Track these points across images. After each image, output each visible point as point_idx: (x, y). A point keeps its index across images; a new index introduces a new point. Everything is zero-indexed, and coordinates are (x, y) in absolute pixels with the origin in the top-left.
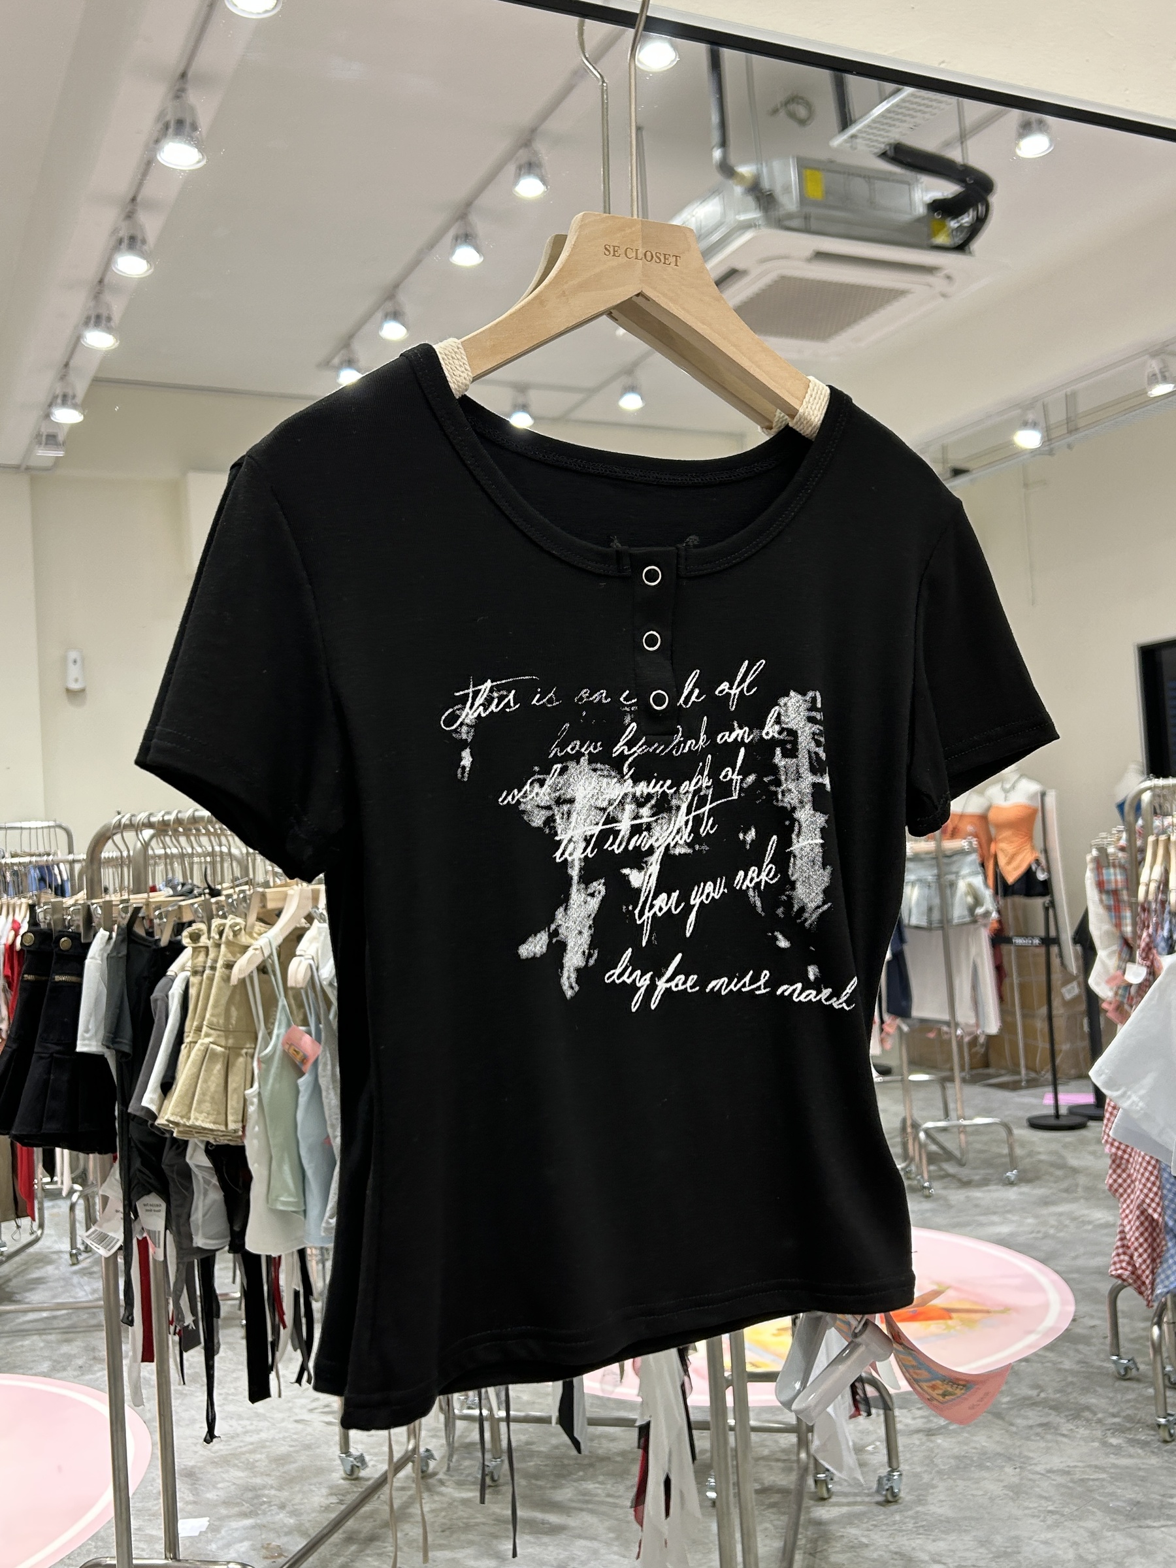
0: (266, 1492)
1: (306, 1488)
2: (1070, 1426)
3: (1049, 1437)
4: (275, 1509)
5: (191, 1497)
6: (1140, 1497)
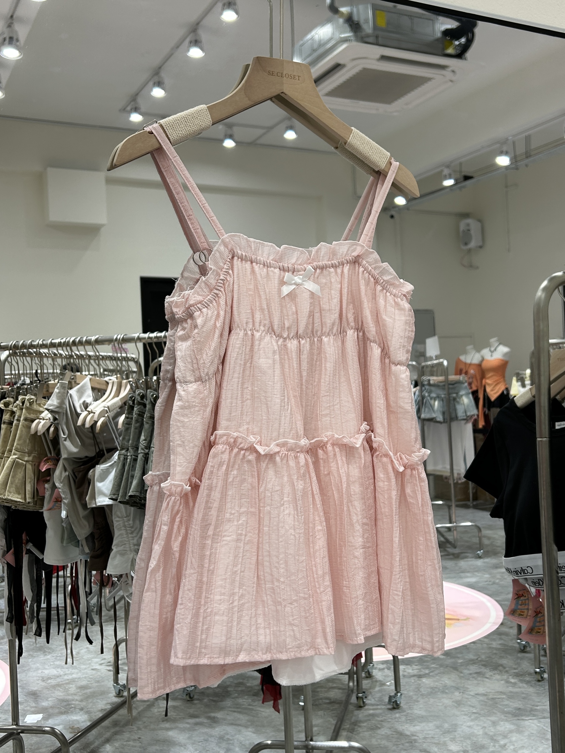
0: (74, 702)
1: (95, 701)
2: (491, 673)
3: (479, 679)
4: (78, 710)
5: (34, 705)
6: (521, 706)
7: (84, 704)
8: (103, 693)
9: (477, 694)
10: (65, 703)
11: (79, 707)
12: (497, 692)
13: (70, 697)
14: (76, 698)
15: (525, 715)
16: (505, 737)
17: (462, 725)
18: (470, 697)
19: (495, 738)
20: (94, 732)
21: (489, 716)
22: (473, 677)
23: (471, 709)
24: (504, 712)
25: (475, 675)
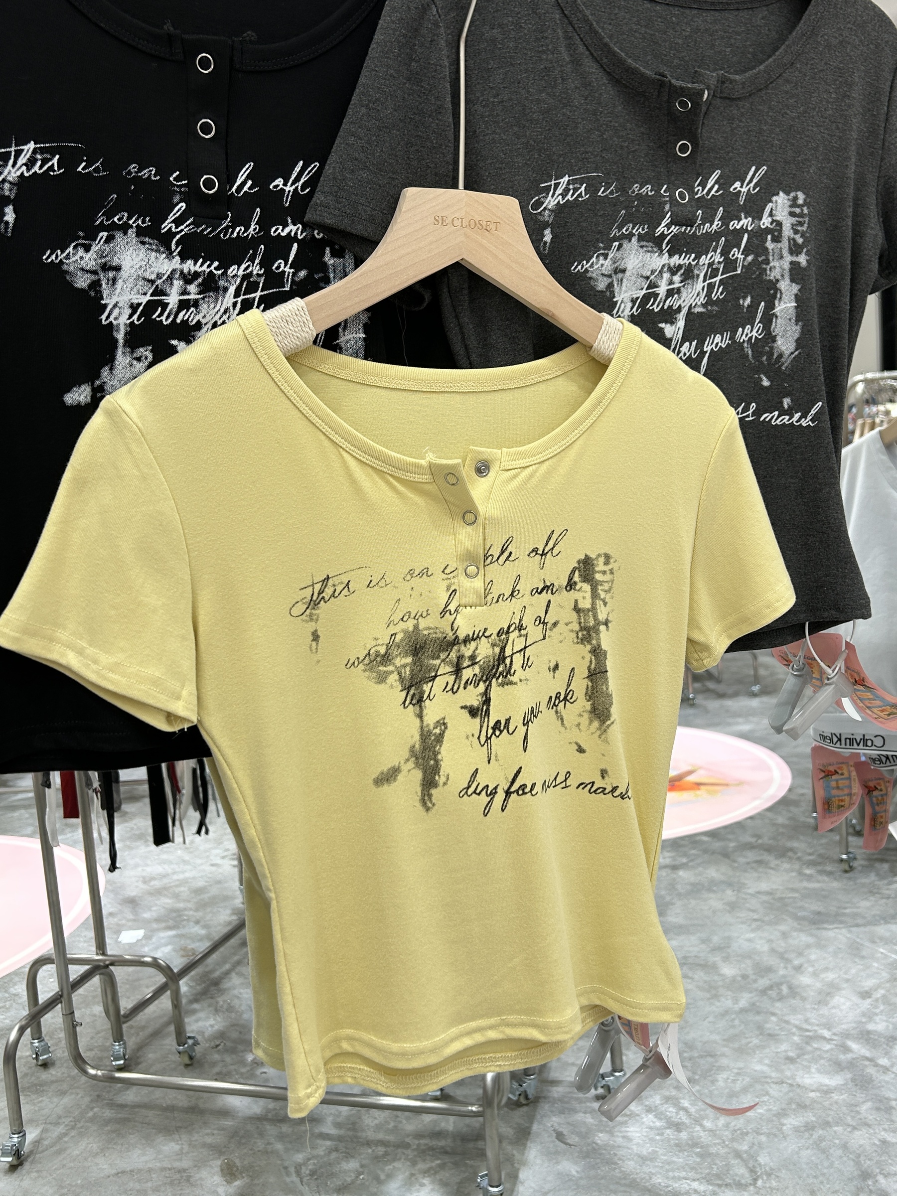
0: (186, 913)
1: (215, 910)
2: (777, 862)
3: (761, 870)
4: (192, 924)
5: (131, 917)
6: (821, 909)
7: (199, 914)
8: (226, 898)
9: (759, 893)
10: (174, 915)
11: (194, 919)
12: (787, 889)
13: (181, 905)
14: (189, 905)
15: (827, 922)
16: (800, 954)
17: (738, 937)
18: (749, 897)
19: (786, 956)
21: (777, 924)
22: (752, 868)
23: (751, 914)
24: (797, 918)
25: (754, 865)
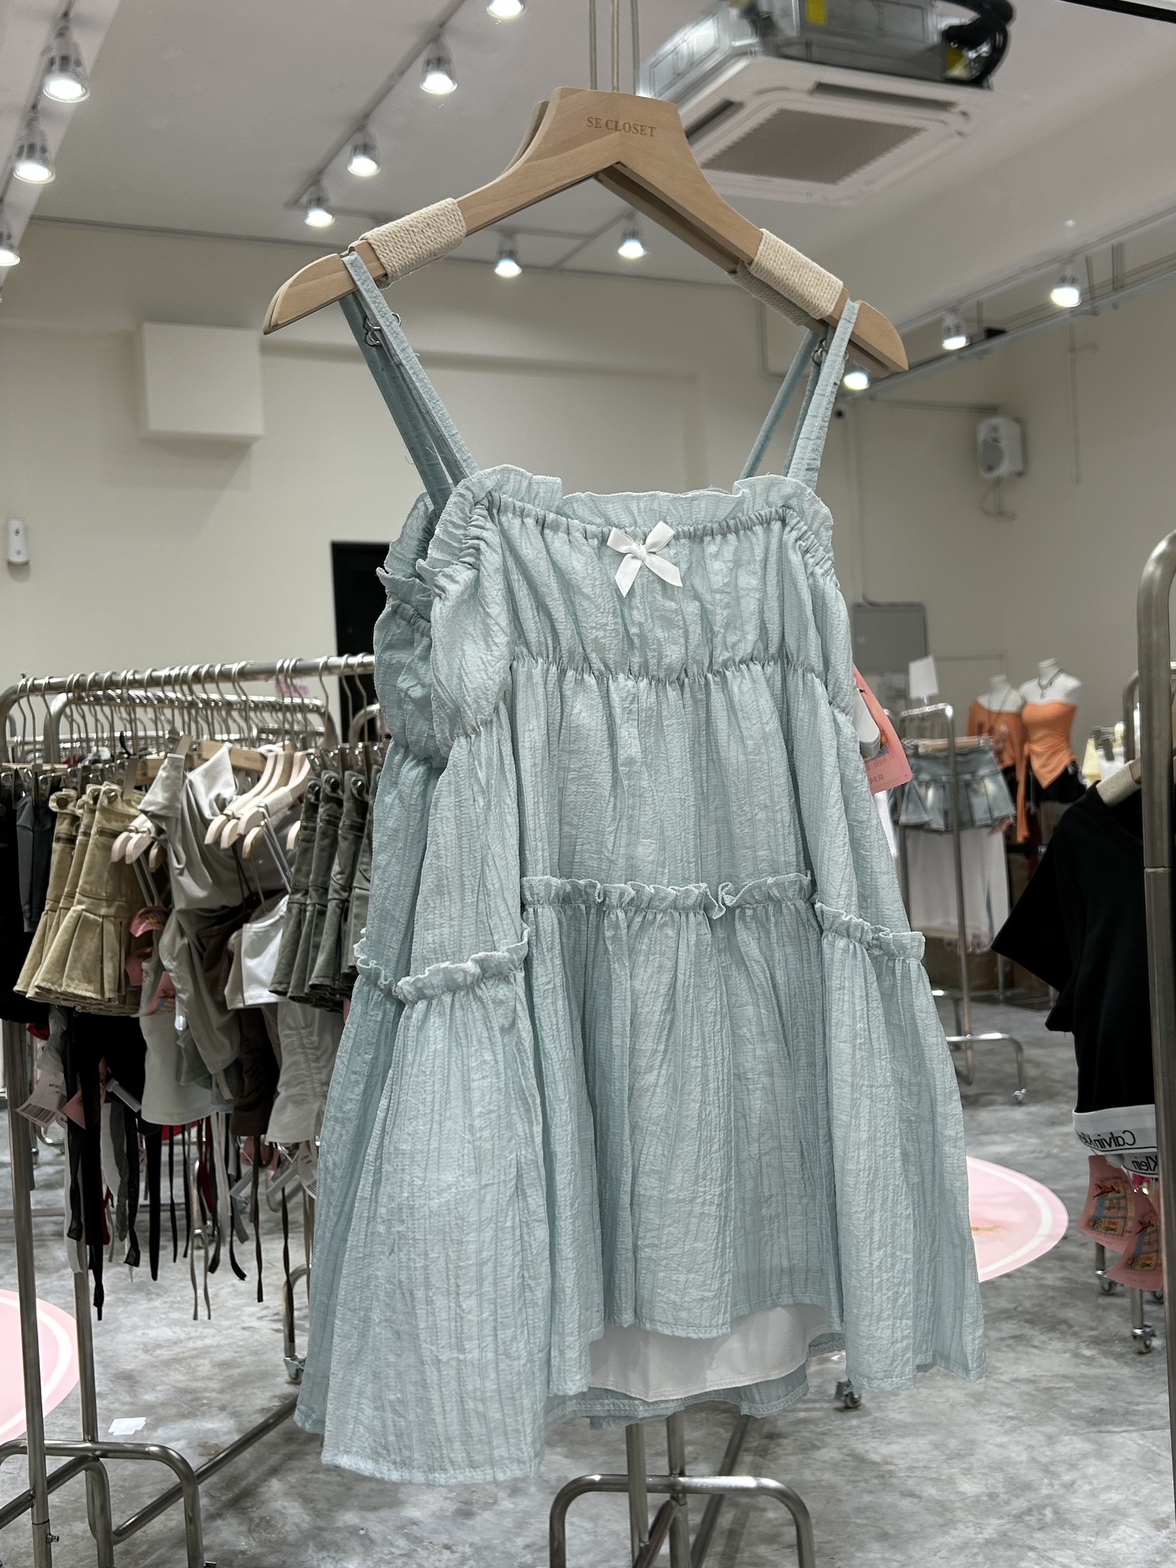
0: (207, 1395)
2: (1044, 1338)
3: (1020, 1348)
4: (215, 1411)
5: (128, 1399)
6: (1105, 1405)
7: (227, 1397)
8: (264, 1376)
9: (1016, 1380)
10: (189, 1397)
11: (218, 1404)
12: (1057, 1376)
13: (199, 1384)
14: (212, 1385)
15: (1112, 1423)
16: (1073, 1466)
17: (985, 1442)
18: (1002, 1385)
19: (1052, 1468)
20: (248, 1454)
21: (1040, 1424)
22: (1008, 1346)
23: (1004, 1409)
24: (1070, 1417)
25: (1011, 1342)
